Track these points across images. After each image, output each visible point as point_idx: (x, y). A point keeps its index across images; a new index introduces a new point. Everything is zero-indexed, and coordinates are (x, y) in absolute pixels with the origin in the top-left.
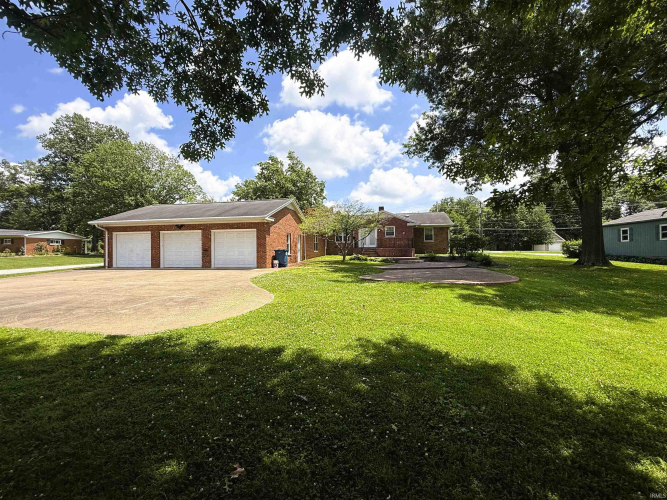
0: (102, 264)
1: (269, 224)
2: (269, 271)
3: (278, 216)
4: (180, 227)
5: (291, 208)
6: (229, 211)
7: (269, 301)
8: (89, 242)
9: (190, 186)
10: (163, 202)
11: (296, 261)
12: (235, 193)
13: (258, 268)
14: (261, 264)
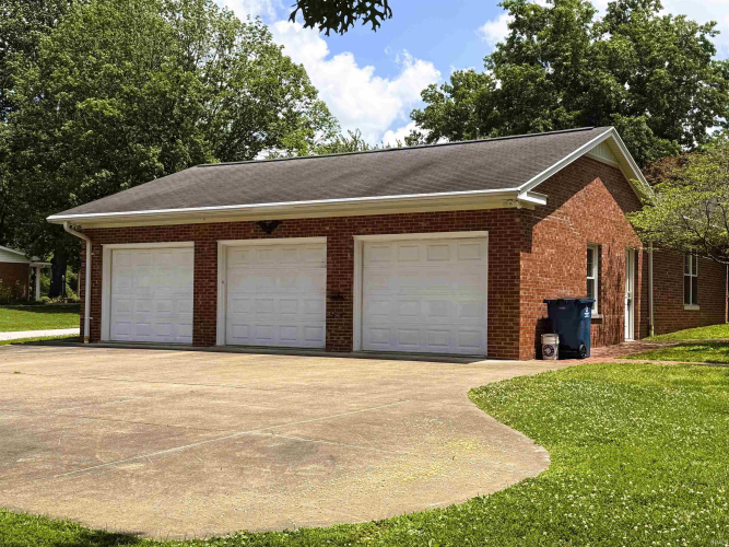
0: (76, 331)
1: (530, 215)
2: (524, 368)
3: (559, 188)
4: (269, 228)
5: (603, 158)
6: (405, 175)
7: (535, 471)
8: (44, 270)
9: (298, 106)
10: (228, 154)
11: (618, 339)
12: (418, 118)
13: (491, 356)
14: (500, 345)
